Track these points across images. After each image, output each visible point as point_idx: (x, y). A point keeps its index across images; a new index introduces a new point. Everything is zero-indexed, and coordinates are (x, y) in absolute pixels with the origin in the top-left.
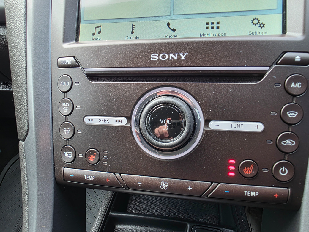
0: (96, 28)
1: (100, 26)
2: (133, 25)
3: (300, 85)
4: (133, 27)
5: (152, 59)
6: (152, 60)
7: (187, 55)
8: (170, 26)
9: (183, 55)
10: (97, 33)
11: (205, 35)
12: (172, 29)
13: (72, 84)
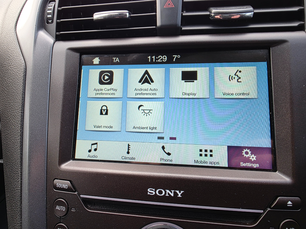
0: (92, 144)
1: (97, 144)
2: (129, 145)
4: (129, 148)
5: (149, 193)
6: (149, 195)
7: (183, 192)
8: (165, 150)
9: (180, 192)
10: (93, 150)
11: (199, 162)
12: (167, 152)
13: (68, 210)
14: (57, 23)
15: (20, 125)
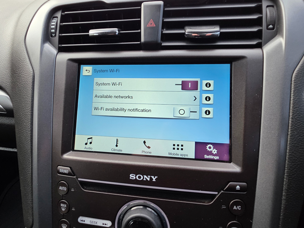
0: (88, 139)
1: (92, 138)
2: (117, 140)
3: (240, 208)
5: (130, 178)
6: (131, 179)
8: (146, 144)
9: (154, 177)
10: (88, 143)
11: (173, 154)
13: (69, 190)
14: (60, 37)
15: (30, 123)
